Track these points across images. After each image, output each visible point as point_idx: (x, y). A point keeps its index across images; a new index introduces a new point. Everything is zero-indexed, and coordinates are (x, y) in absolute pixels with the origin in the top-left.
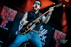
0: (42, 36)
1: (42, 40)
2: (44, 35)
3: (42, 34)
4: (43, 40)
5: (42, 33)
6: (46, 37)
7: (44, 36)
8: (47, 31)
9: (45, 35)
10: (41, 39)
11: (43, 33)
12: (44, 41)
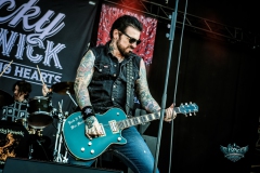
0: (41, 45)
1: (47, 62)
2: (50, 39)
3: (42, 36)
4: (52, 61)
5: (38, 29)
6: (61, 46)
7: (50, 44)
8: (61, 16)
9: (56, 39)
10: (38, 58)
11: (46, 32)
12: (58, 64)
